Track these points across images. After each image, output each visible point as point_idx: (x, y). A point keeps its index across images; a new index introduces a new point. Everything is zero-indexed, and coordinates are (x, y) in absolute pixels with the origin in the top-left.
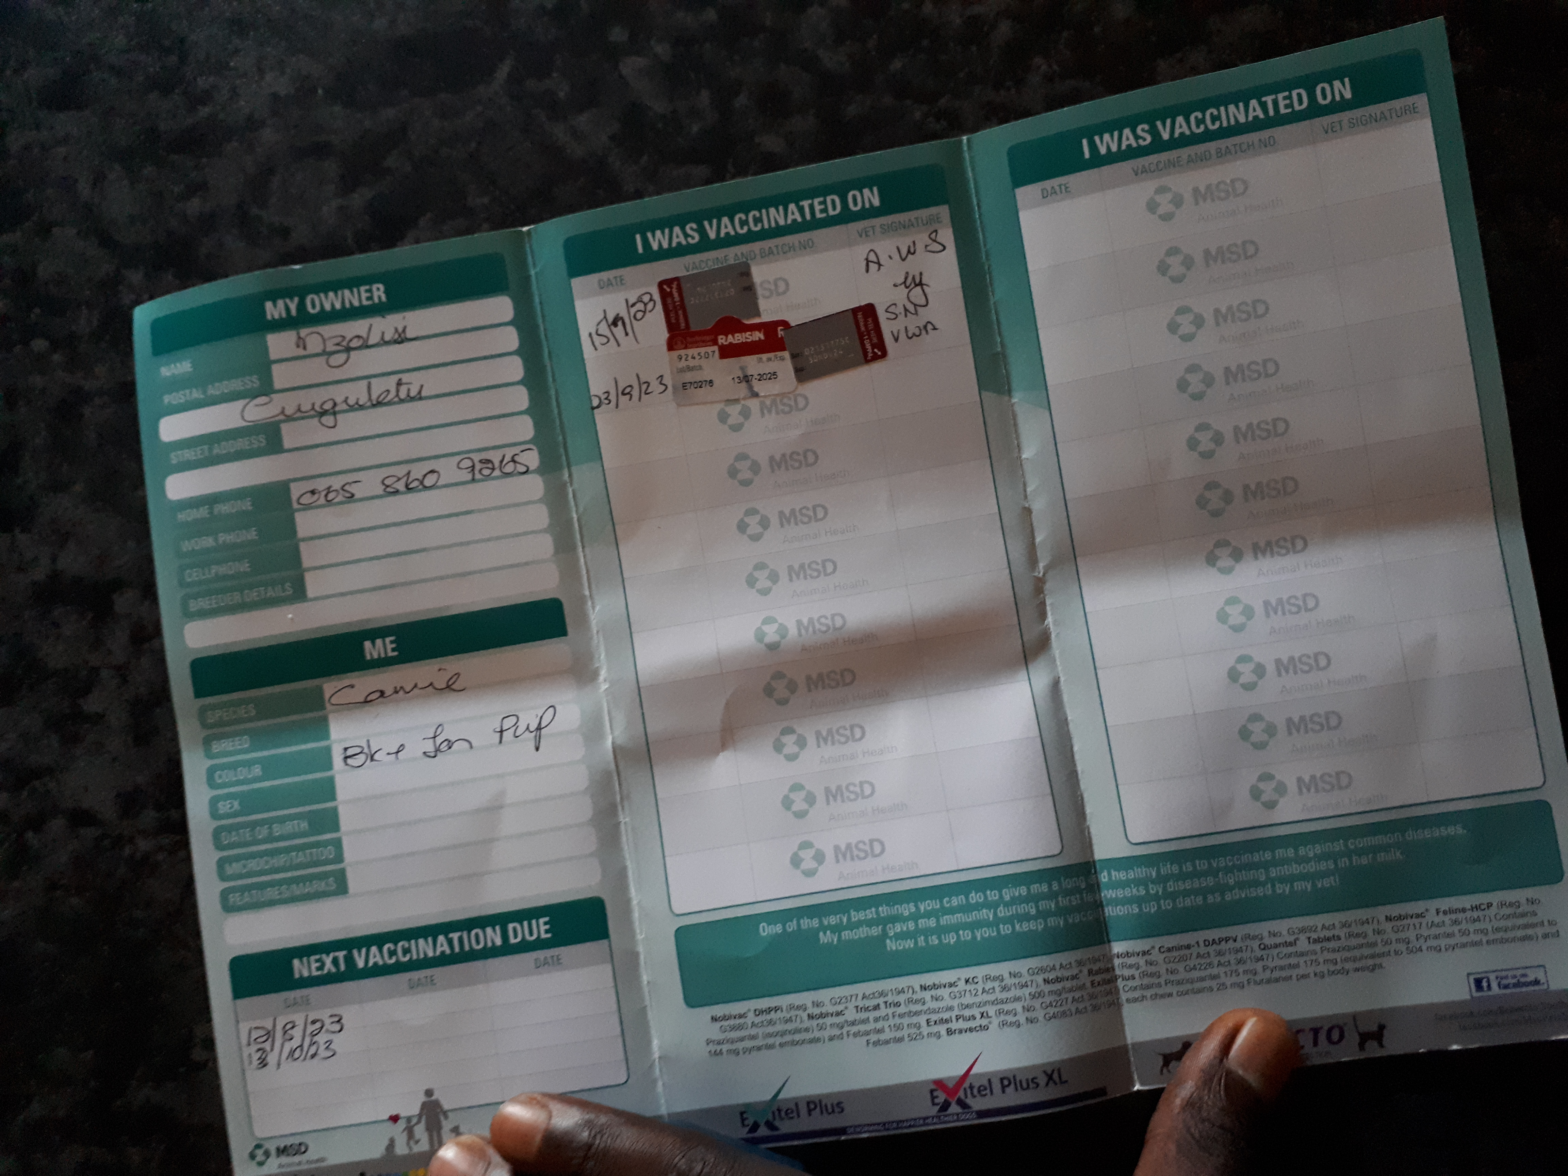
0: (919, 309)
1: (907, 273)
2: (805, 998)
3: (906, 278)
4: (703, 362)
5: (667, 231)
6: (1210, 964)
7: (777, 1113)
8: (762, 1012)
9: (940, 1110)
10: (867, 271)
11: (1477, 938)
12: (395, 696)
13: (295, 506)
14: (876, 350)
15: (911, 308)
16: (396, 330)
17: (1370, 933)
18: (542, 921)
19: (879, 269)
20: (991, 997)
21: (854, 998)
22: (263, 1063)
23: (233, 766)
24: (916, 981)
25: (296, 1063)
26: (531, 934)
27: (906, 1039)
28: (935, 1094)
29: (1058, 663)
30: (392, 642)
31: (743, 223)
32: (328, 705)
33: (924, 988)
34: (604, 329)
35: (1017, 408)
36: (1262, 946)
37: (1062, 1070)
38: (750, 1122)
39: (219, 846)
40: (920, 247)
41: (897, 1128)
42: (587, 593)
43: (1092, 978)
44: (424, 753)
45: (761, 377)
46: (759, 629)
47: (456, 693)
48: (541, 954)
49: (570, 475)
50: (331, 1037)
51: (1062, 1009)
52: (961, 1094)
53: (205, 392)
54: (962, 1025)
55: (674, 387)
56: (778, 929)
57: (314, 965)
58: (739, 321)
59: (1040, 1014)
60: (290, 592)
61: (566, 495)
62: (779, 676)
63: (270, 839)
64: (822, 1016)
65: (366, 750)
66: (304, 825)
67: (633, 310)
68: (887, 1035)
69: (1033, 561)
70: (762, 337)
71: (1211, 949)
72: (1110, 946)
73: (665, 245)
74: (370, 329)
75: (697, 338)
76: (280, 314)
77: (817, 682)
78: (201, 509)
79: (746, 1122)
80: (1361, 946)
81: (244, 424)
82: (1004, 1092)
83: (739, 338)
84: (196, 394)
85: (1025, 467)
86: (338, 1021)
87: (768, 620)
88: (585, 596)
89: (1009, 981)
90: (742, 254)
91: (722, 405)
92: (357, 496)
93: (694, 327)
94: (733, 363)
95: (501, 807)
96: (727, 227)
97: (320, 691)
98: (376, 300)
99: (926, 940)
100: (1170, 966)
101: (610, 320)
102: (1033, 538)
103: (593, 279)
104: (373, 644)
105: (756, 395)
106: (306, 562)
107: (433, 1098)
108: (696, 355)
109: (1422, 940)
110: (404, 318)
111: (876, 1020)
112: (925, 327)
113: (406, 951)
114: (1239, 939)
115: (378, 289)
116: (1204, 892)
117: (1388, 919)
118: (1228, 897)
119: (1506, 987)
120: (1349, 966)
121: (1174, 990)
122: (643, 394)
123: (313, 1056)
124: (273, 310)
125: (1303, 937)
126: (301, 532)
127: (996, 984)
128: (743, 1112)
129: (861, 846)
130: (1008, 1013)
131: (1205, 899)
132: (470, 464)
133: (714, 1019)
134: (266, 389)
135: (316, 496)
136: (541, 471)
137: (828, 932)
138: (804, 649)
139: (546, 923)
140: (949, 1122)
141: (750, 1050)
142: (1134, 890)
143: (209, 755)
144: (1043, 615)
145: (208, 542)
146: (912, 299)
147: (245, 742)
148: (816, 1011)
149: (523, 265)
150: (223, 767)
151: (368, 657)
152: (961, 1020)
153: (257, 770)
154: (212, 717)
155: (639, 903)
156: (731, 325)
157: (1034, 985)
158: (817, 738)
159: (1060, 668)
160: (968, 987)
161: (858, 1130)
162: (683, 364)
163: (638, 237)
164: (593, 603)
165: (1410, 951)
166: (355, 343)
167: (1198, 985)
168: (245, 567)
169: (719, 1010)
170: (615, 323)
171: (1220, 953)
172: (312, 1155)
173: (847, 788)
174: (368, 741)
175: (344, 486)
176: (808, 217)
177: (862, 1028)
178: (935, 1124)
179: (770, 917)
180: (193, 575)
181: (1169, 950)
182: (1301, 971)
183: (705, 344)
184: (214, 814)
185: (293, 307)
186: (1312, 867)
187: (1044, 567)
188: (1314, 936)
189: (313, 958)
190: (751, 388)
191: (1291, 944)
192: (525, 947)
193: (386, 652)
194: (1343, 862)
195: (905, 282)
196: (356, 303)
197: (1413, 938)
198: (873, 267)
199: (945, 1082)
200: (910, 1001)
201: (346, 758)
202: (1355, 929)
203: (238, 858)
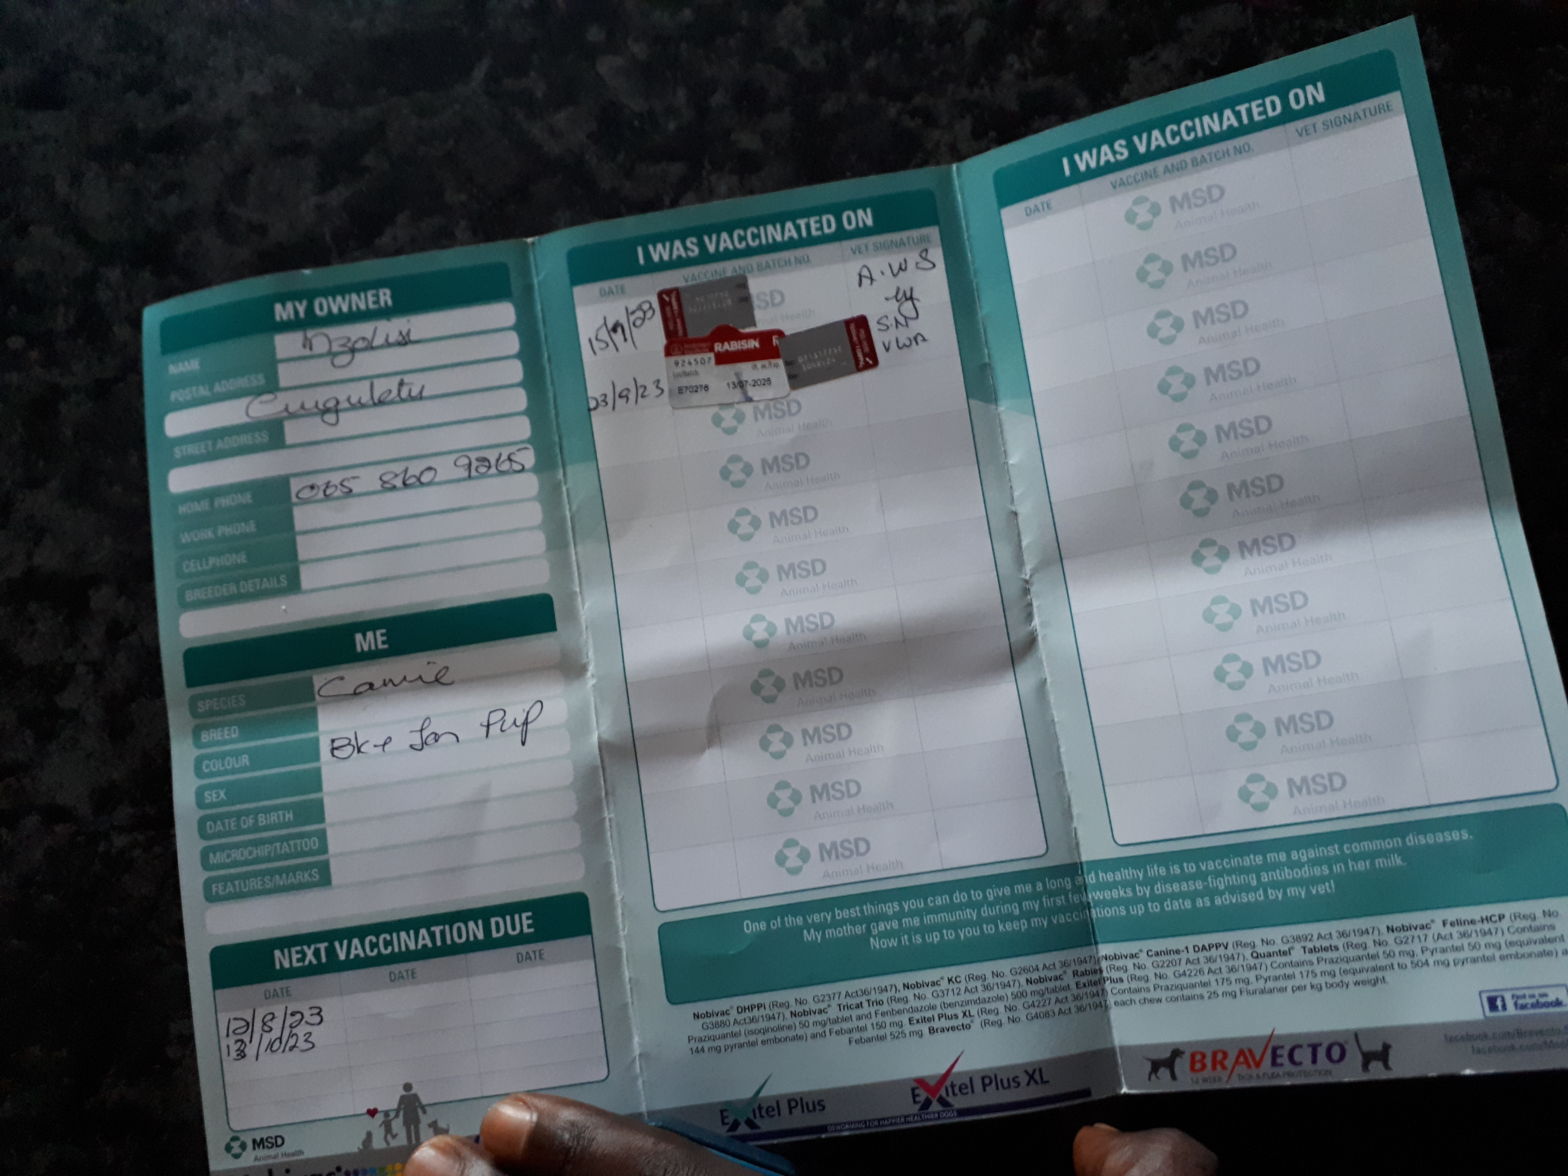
0: (910, 322)
1: (898, 289)
2: (788, 996)
3: (897, 293)
4: (700, 368)
5: (668, 245)
6: (1201, 971)
7: (757, 1112)
8: (744, 1009)
9: (922, 1109)
10: (860, 285)
11: (1488, 953)
12: (384, 689)
13: (294, 499)
14: (868, 359)
15: (902, 320)
16: (401, 333)
17: (1370, 944)
18: (524, 916)
19: (872, 283)
20: (974, 997)
21: (837, 996)
22: (242, 1055)
23: (222, 756)
24: (898, 979)
25: (274, 1055)
26: (514, 929)
27: (889, 1037)
28: (917, 1092)
29: (1045, 664)
30: (382, 635)
31: (742, 239)
32: (317, 697)
33: (906, 986)
34: (604, 335)
35: (1003, 417)
36: (1255, 955)
37: (1043, 1070)
38: (730, 1120)
39: (203, 835)
40: (911, 265)
41: (879, 1126)
42: (578, 590)
43: (1077, 979)
44: (411, 746)
45: (755, 384)
46: (748, 627)
47: (444, 687)
48: (522, 949)
49: (565, 474)
50: (309, 1029)
51: (1043, 1010)
52: (943, 1092)
53: (211, 389)
54: (944, 1023)
55: (670, 391)
56: (763, 926)
57: (295, 957)
58: (736, 331)
59: (1022, 1014)
60: (284, 583)
61: (561, 493)
62: (766, 673)
63: (256, 829)
64: (805, 1013)
65: (353, 742)
66: (290, 816)
67: (632, 318)
68: (871, 1033)
69: (1020, 562)
70: (757, 345)
71: (1202, 955)
72: (1097, 949)
73: (666, 257)
74: (375, 332)
75: (694, 345)
76: (289, 316)
77: (804, 680)
78: (202, 503)
79: (726, 1121)
80: (1360, 958)
81: (248, 420)
82: (985, 1090)
83: (734, 346)
84: (203, 391)
85: (1012, 472)
86: (319, 1014)
87: (757, 618)
88: (575, 593)
89: (990, 980)
90: (740, 267)
91: (716, 409)
92: (355, 491)
93: (691, 335)
94: (729, 371)
95: (485, 801)
96: (726, 242)
97: (310, 683)
98: (382, 304)
99: (910, 940)
100: (1159, 971)
101: (610, 326)
102: (1020, 541)
103: (594, 289)
104: (364, 636)
105: (749, 400)
106: (302, 555)
107: (413, 1092)
108: (692, 361)
109: (1428, 953)
110: (409, 321)
111: (859, 1018)
112: (915, 339)
113: (388, 943)
114: (1230, 946)
115: (385, 294)
116: (1193, 896)
117: (1390, 929)
118: (1218, 901)
119: (1524, 1007)
120: (1349, 979)
121: (1163, 995)
122: (640, 398)
123: (291, 1049)
124: (282, 312)
125: (1298, 946)
126: (299, 525)
127: (979, 984)
128: (724, 1110)
129: (846, 845)
130: (990, 1012)
131: (1194, 902)
132: (466, 461)
133: (697, 1016)
134: (272, 387)
135: (315, 491)
136: (536, 469)
137: (812, 931)
138: (792, 647)
139: (528, 918)
140: (930, 1120)
141: (732, 1047)
142: (1122, 893)
143: (198, 743)
144: (1030, 616)
145: (209, 534)
146: (904, 313)
147: (234, 733)
148: (799, 1009)
149: (525, 272)
150: (209, 757)
151: (359, 649)
152: (943, 1019)
153: (245, 760)
154: (203, 707)
155: (622, 899)
156: (727, 333)
157: (1017, 984)
158: (804, 737)
159: (1046, 670)
160: (951, 986)
161: (839, 1128)
162: (679, 370)
163: (640, 250)
164: (582, 600)
165: (1416, 965)
166: (360, 345)
167: (1187, 992)
168: (242, 558)
169: (702, 1007)
170: (614, 330)
171: (1209, 960)
172: (287, 1148)
173: (833, 786)
174: (356, 733)
175: (343, 480)
176: (804, 234)
177: (845, 1026)
178: (916, 1122)
179: (754, 915)
180: (191, 566)
181: (1157, 954)
182: (1298, 982)
183: (701, 350)
184: (201, 803)
185: (301, 309)
186: (1305, 872)
187: (1031, 570)
188: (1310, 945)
189: (293, 950)
190: (745, 393)
191: (1285, 953)
192: (507, 941)
193: (376, 646)
194: (1338, 868)
195: (896, 297)
196: (363, 307)
197: (1418, 951)
198: (866, 282)
199: (928, 1081)
200: (892, 999)
201: (333, 749)
202: (1356, 940)
203: (222, 848)
